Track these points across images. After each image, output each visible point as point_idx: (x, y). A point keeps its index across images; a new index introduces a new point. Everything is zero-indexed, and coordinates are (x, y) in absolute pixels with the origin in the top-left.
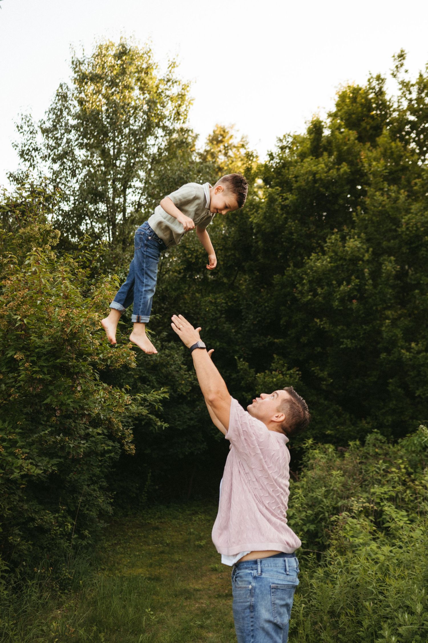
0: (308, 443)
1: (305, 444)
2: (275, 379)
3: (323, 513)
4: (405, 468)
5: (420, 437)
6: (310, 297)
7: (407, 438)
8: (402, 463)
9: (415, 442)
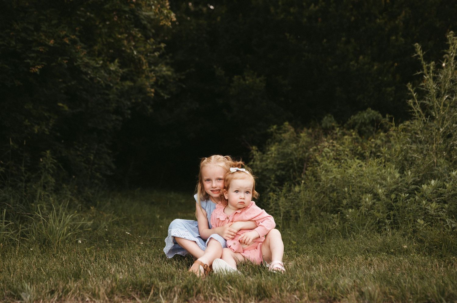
0: (273, 128)
1: (270, 129)
2: (247, 82)
3: (292, 162)
4: (355, 135)
5: (368, 113)
6: (282, 16)
7: (358, 114)
8: (353, 132)
9: (365, 116)
